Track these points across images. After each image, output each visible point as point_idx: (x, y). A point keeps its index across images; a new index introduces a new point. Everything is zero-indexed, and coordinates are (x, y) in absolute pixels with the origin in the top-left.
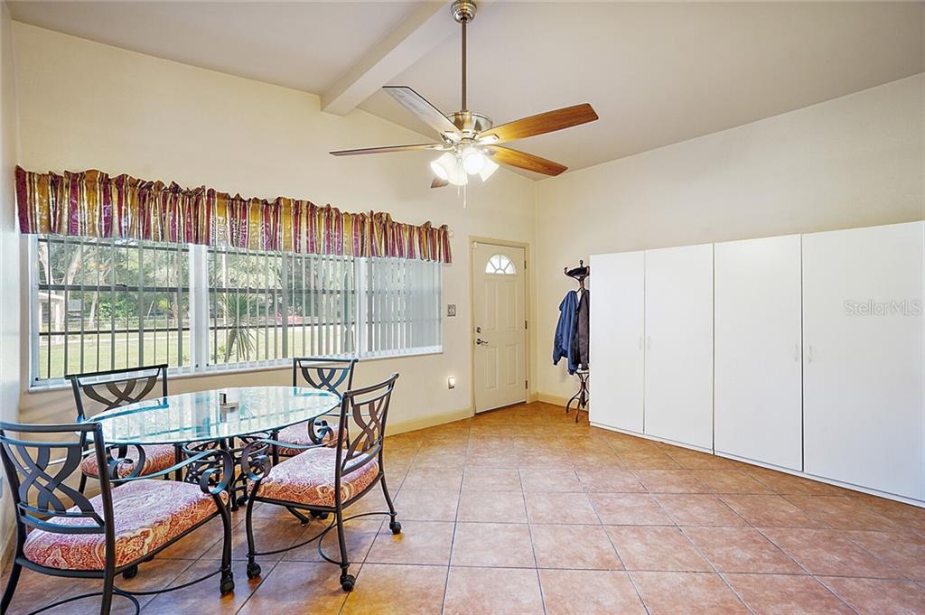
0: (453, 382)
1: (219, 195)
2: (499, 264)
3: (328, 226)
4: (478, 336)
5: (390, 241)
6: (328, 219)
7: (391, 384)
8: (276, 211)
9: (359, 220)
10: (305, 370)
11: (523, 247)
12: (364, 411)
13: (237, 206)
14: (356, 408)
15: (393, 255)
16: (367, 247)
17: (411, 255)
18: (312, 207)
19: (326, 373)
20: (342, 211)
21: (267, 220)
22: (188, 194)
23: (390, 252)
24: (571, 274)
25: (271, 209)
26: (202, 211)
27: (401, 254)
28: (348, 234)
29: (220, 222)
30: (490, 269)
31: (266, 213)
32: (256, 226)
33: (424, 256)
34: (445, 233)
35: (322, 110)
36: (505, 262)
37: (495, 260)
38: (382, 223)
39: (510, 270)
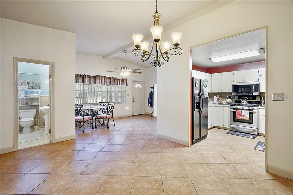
0: (128, 109)
1: (87, 75)
2: (138, 86)
3: (104, 80)
4: (133, 100)
5: (115, 82)
6: (104, 78)
7: (114, 104)
8: (96, 78)
9: (110, 78)
10: (101, 104)
11: (144, 82)
12: (110, 107)
13: (89, 77)
14: (109, 106)
15: (116, 84)
16: (111, 83)
17: (120, 84)
18: (102, 76)
19: (104, 105)
20: (107, 77)
21: (94, 79)
22: (83, 75)
23: (115, 84)
24: (151, 88)
25: (95, 77)
26: (84, 78)
27: (118, 84)
28: (108, 81)
29: (87, 80)
30: (136, 87)
31: (94, 78)
32: (92, 80)
33: (122, 84)
34: (126, 80)
35: (103, 59)
36: (139, 85)
37: (137, 85)
38: (114, 78)
39: (141, 87)
